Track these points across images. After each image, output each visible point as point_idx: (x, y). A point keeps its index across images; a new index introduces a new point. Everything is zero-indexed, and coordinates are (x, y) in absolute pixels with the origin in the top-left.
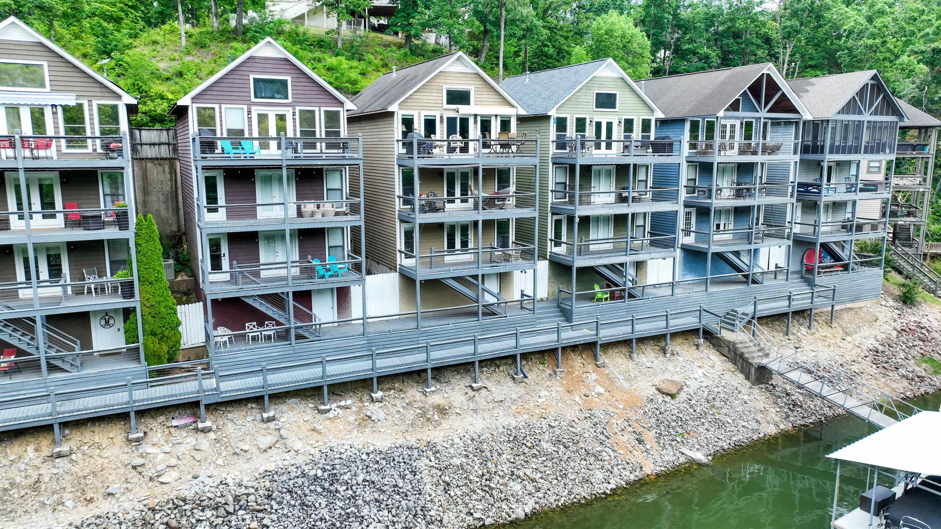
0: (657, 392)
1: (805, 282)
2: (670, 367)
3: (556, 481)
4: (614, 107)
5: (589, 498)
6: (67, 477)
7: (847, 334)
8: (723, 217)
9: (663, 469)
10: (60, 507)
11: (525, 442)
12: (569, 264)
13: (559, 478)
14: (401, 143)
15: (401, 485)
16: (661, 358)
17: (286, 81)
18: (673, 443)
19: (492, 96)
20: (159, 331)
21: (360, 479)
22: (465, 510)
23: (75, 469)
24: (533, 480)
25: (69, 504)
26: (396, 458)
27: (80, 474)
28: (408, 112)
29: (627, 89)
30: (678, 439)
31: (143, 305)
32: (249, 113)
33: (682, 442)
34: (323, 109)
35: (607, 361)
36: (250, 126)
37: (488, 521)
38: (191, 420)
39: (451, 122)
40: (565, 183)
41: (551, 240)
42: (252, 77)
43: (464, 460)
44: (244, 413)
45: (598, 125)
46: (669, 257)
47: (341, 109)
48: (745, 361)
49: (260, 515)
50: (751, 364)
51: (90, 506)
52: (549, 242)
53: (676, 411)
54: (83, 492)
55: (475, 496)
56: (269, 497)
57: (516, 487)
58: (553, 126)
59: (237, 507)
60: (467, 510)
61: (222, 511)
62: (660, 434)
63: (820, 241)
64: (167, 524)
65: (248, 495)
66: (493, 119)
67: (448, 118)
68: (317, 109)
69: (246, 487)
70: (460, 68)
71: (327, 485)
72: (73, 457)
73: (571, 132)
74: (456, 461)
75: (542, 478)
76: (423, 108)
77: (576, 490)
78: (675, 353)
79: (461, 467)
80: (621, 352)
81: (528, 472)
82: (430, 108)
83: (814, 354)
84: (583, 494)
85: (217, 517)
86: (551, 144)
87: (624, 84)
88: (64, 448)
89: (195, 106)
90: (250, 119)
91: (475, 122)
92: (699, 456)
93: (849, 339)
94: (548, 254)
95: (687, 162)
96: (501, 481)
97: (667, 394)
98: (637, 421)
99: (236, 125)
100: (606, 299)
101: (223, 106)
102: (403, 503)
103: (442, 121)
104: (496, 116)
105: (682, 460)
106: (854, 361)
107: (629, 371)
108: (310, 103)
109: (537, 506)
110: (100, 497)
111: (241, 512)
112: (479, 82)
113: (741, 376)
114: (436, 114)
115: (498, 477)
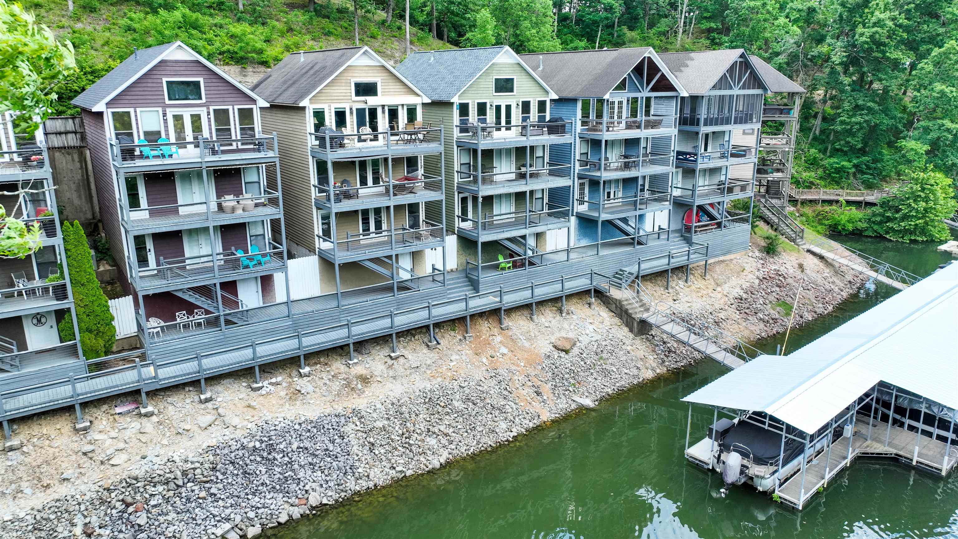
0: (553, 349)
1: (684, 240)
2: (566, 325)
3: (466, 434)
4: (512, 90)
5: (494, 445)
6: (22, 468)
7: (718, 285)
8: (613, 186)
9: (557, 415)
10: (20, 495)
11: (439, 402)
12: (474, 239)
13: (469, 431)
14: (313, 137)
15: (331, 449)
16: (558, 317)
17: (199, 82)
18: (567, 393)
19: (397, 87)
20: (94, 328)
21: (294, 446)
22: (389, 465)
23: (28, 460)
24: (446, 435)
25: (28, 491)
26: (326, 426)
27: (34, 464)
28: (318, 106)
29: (523, 74)
30: (571, 389)
31: (77, 305)
32: (165, 115)
33: (574, 391)
34: (236, 107)
35: (510, 324)
36: (166, 127)
37: (409, 473)
38: (133, 406)
39: (360, 113)
40: (469, 164)
41: (458, 217)
42: (165, 80)
43: (386, 422)
44: (182, 396)
45: (498, 108)
46: (565, 227)
47: (254, 106)
48: (629, 316)
49: (207, 485)
50: (634, 319)
51: (48, 491)
52: (456, 218)
53: (569, 365)
54: (40, 480)
55: (396, 453)
56: (214, 469)
57: (432, 441)
58: (456, 112)
59: (186, 481)
60: (390, 465)
61: (172, 485)
62: (555, 386)
63: (696, 204)
64: (123, 500)
65: (194, 469)
66: (400, 108)
67: (357, 109)
68: (230, 108)
69: (192, 463)
70: (366, 61)
71: (265, 454)
72: (25, 449)
73: (473, 117)
74: (379, 424)
75: (454, 432)
76: (333, 101)
77: (483, 440)
78: (570, 312)
79: (384, 428)
80: (523, 314)
81: (442, 428)
82: (339, 101)
83: (689, 305)
84: (489, 443)
85: (169, 490)
86: (455, 128)
87: (520, 69)
88: (15, 442)
89: (110, 110)
90: (165, 121)
91: (383, 112)
92: (588, 402)
93: (719, 289)
94: (456, 229)
95: (580, 138)
96: (419, 438)
97: (562, 350)
98: (536, 376)
99: (153, 127)
100: (509, 268)
101: (138, 110)
102: (334, 464)
103: (351, 113)
104: (403, 105)
105: (574, 406)
106: (722, 309)
107: (530, 331)
108: (223, 103)
109: (451, 456)
110: (56, 482)
111: (189, 485)
112: (385, 75)
113: (626, 329)
114: (346, 106)
115: (416, 435)
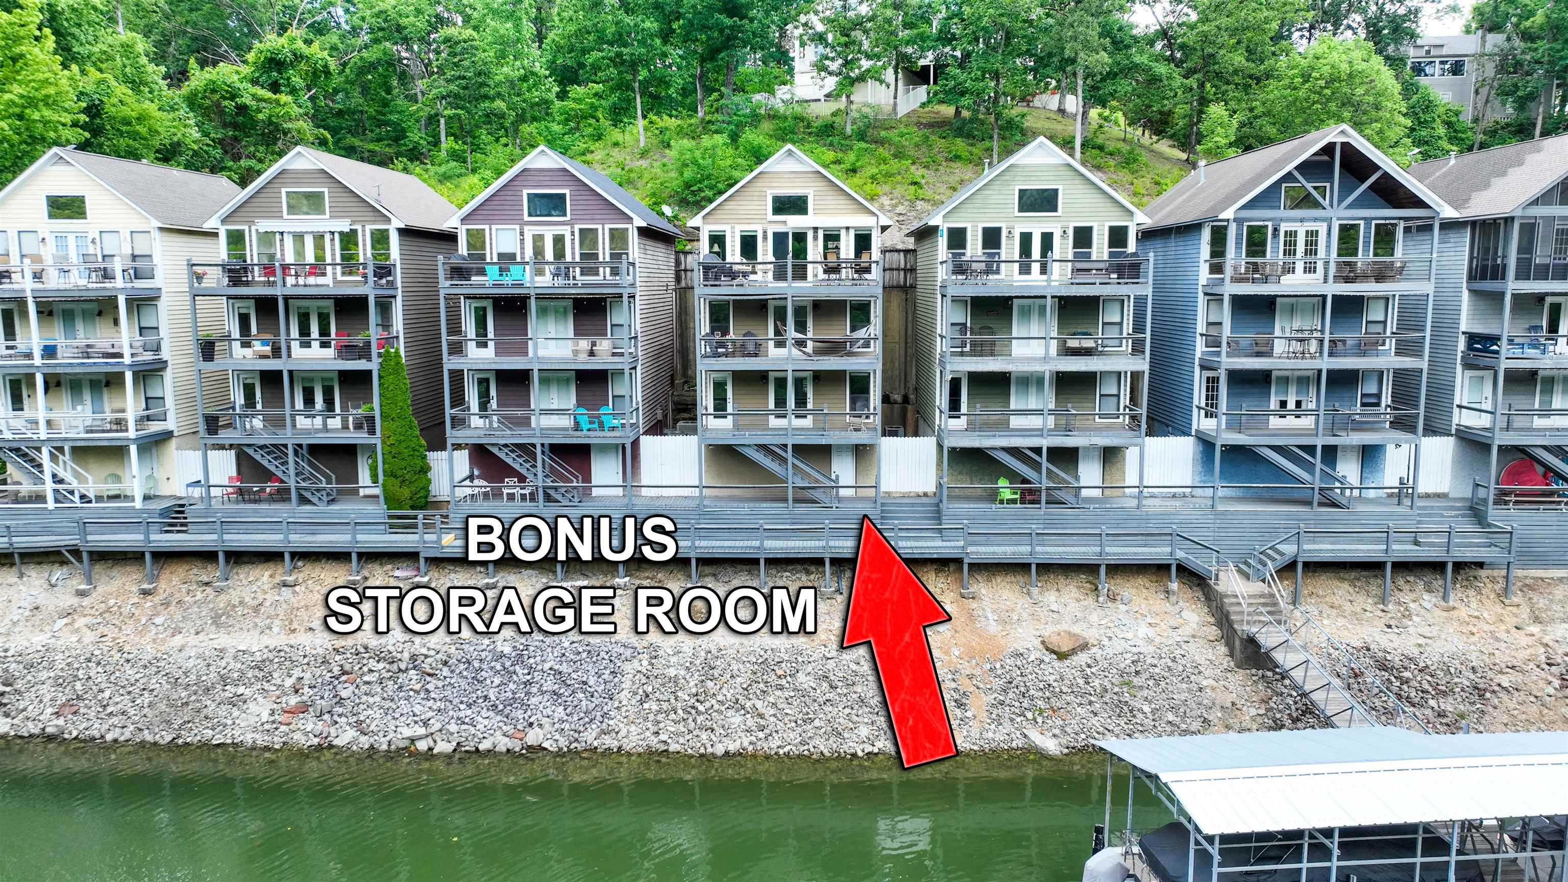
4: (1055, 209)
8: (1292, 389)
10: (267, 631)
11: (776, 668)
12: (940, 442)
13: (799, 722)
16: (1086, 601)
17: (564, 195)
18: (1019, 719)
19: (842, 202)
20: (399, 473)
22: (653, 729)
24: (761, 716)
25: (276, 630)
28: (717, 228)
29: (1078, 181)
32: (522, 234)
34: (607, 227)
36: (522, 248)
38: (414, 573)
39: (780, 239)
40: (965, 325)
41: (942, 409)
42: (525, 192)
45: (1026, 239)
47: (629, 226)
48: (1230, 624)
50: (1235, 631)
52: (938, 409)
56: (445, 663)
58: (942, 241)
59: (411, 666)
60: (656, 729)
61: (394, 667)
62: (1002, 703)
63: (1497, 442)
64: (341, 666)
65: (426, 656)
66: (843, 233)
67: (775, 234)
68: (600, 227)
70: (791, 166)
72: (297, 588)
73: (974, 248)
75: (774, 715)
76: (739, 221)
77: (817, 741)
78: (1118, 598)
82: (749, 221)
83: (1422, 641)
86: (939, 266)
87: (1073, 173)
89: (465, 227)
90: (522, 240)
91: (815, 238)
93: (1535, 629)
94: (936, 429)
95: (1206, 294)
97: (1053, 652)
99: (507, 249)
100: (1014, 501)
101: (494, 227)
102: (583, 703)
103: (765, 238)
104: (847, 228)
108: (592, 220)
109: (750, 748)
111: (412, 672)
112: (822, 184)
113: (1222, 649)
114: (757, 228)
